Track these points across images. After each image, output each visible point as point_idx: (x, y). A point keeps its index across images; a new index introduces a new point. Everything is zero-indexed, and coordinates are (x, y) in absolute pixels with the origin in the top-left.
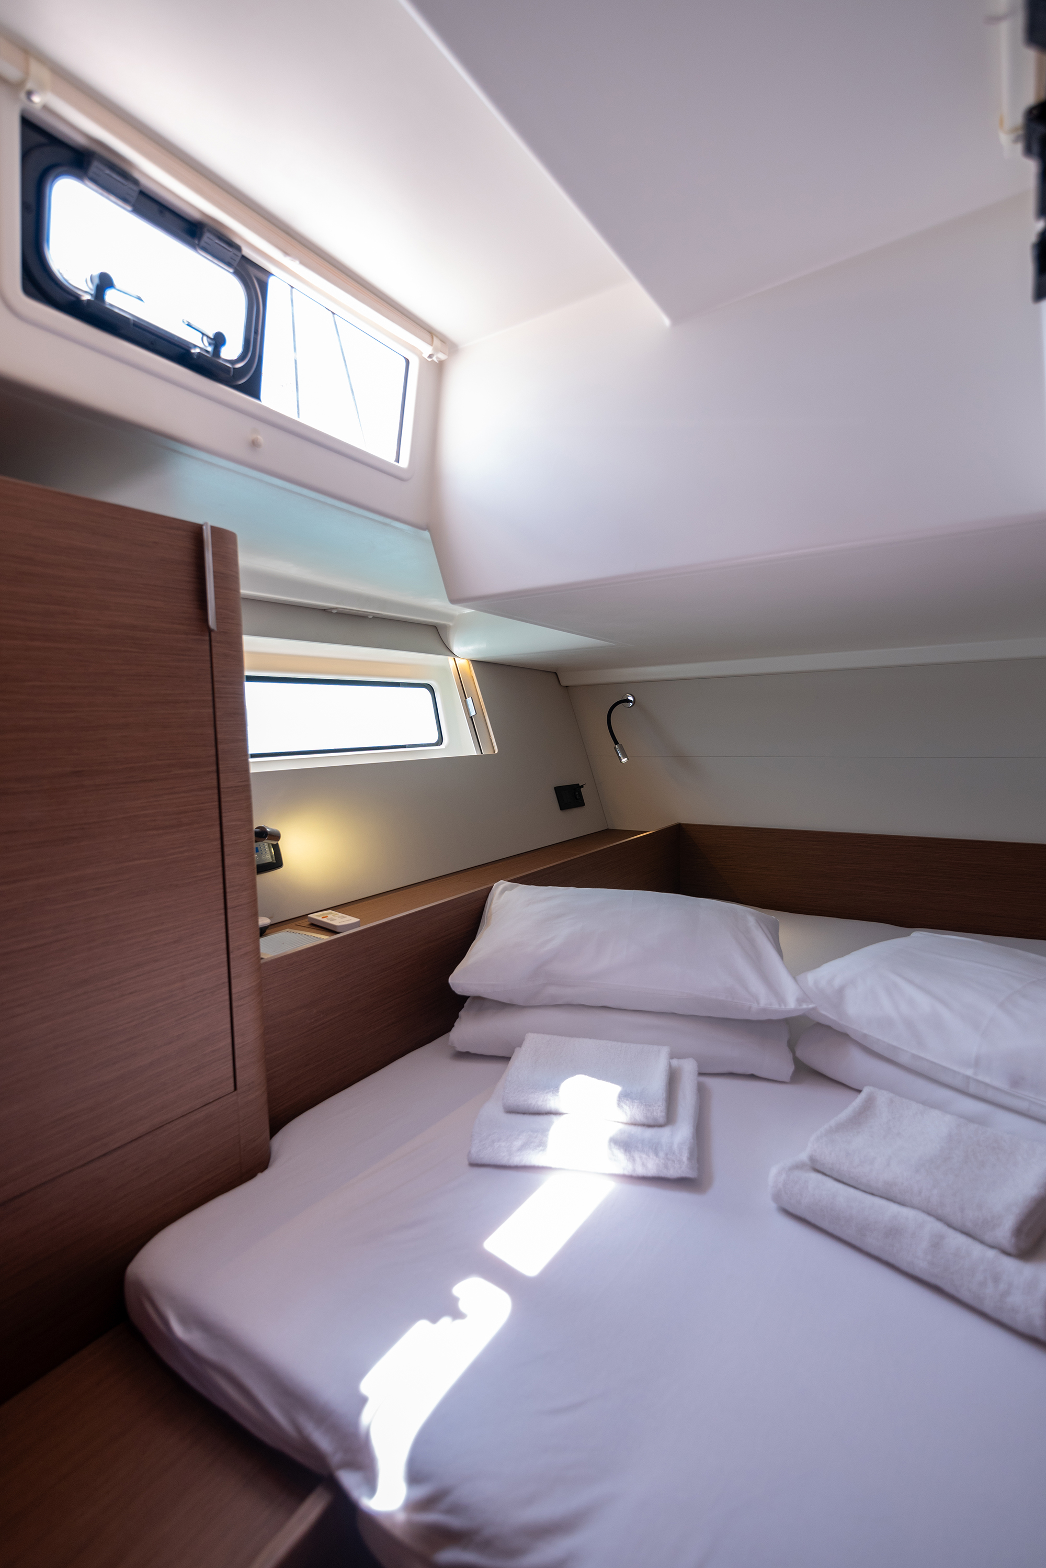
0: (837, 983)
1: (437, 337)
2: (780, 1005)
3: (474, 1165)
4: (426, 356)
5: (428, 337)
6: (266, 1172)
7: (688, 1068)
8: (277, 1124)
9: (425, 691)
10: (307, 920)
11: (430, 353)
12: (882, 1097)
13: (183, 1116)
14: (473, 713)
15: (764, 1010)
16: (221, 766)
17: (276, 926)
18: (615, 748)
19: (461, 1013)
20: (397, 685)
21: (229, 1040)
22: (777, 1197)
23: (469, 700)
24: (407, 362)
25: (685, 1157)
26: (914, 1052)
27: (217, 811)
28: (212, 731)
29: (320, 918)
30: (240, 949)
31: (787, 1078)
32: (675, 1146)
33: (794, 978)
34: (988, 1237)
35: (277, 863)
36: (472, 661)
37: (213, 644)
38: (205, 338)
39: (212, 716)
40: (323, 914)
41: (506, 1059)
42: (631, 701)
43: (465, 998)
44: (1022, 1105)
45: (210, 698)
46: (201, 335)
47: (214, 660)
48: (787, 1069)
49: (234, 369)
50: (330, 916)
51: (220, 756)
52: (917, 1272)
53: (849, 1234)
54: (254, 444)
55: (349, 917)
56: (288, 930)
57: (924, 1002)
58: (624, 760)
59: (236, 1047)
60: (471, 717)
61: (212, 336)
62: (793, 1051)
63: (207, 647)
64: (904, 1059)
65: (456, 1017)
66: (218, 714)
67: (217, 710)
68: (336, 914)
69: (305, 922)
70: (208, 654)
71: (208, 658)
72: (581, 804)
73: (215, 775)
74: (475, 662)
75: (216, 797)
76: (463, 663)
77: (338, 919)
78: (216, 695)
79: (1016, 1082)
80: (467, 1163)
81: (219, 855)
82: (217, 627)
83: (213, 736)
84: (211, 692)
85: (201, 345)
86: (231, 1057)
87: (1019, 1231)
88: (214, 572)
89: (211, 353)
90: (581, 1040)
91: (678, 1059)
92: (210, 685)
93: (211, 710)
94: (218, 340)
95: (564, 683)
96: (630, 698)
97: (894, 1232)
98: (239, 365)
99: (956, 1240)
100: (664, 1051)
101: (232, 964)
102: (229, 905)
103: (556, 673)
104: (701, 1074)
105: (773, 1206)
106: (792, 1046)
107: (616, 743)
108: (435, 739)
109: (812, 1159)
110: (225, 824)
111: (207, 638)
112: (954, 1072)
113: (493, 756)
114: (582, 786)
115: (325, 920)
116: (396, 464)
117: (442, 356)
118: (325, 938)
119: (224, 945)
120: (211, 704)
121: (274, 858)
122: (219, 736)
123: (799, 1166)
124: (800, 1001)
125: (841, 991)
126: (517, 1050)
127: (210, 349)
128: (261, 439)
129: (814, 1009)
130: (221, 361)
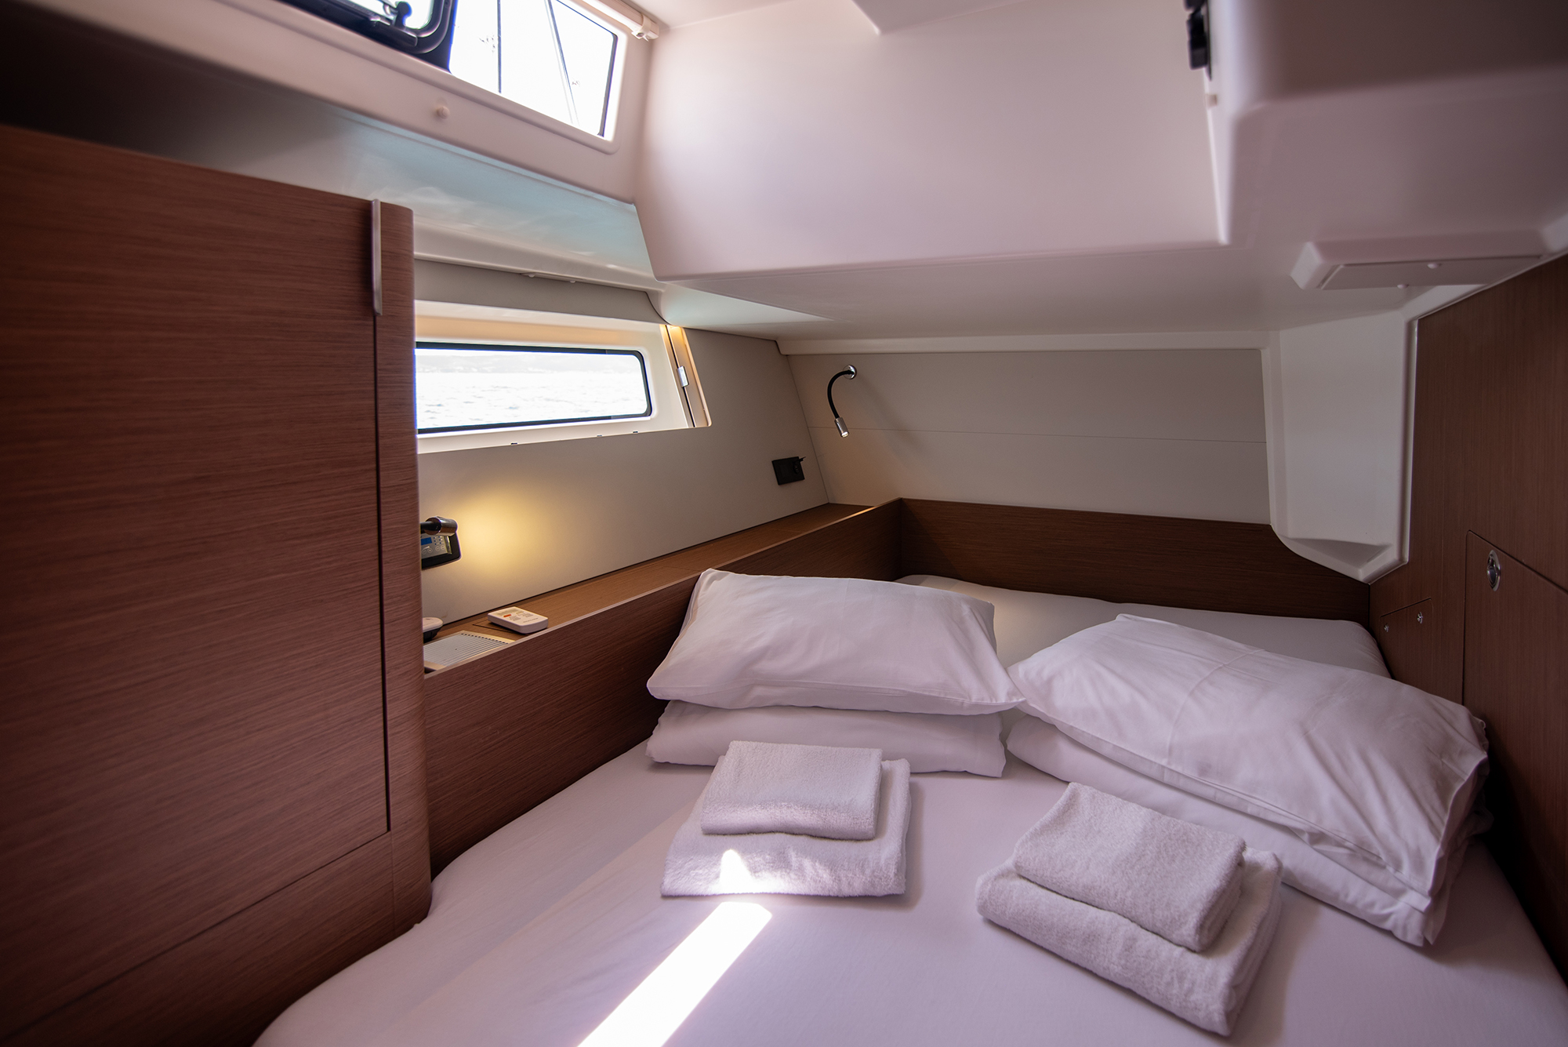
0: (1046, 674)
1: (647, 16)
2: (991, 700)
3: (667, 897)
4: (635, 33)
5: (637, 16)
6: (425, 922)
7: (900, 770)
8: (440, 861)
9: (634, 359)
10: (487, 618)
11: (639, 32)
12: (1085, 793)
13: (321, 867)
14: (685, 383)
15: (976, 705)
16: (381, 464)
17: (450, 627)
18: (835, 421)
19: (661, 719)
20: (603, 352)
21: (383, 774)
22: (982, 909)
23: (681, 369)
24: (616, 38)
25: (893, 870)
26: (1115, 743)
27: (375, 513)
28: (373, 425)
29: (502, 617)
30: (398, 668)
31: (998, 772)
32: (882, 862)
33: (1006, 670)
34: (1174, 937)
35: (454, 554)
36: (684, 328)
37: (378, 329)
38: (387, 8)
39: (374, 408)
40: (506, 612)
41: (710, 768)
42: (852, 373)
43: (665, 703)
44: (1209, 792)
45: (372, 388)
46: (382, 4)
47: (378, 347)
48: (998, 764)
49: (419, 38)
50: (513, 614)
51: (381, 452)
52: (1112, 978)
53: (1050, 942)
54: (439, 115)
55: (535, 615)
56: (463, 632)
57: (1124, 691)
58: (845, 434)
59: (391, 781)
60: (683, 388)
61: (395, 7)
62: (1005, 746)
63: (371, 333)
64: (1106, 750)
65: (654, 723)
66: (380, 405)
67: (379, 401)
68: (521, 612)
69: (485, 622)
70: (372, 339)
71: (372, 345)
72: (802, 478)
73: (374, 474)
74: (688, 330)
75: (374, 498)
76: (676, 330)
77: (523, 618)
78: (379, 385)
79: (1204, 770)
80: (660, 895)
81: (376, 563)
82: (383, 313)
83: (374, 430)
84: (373, 382)
85: (382, 12)
86: (384, 793)
87: (1201, 927)
88: (382, 251)
89: (394, 23)
90: (789, 746)
91: (890, 760)
92: (372, 375)
93: (373, 402)
94: (403, 10)
95: (783, 352)
96: (853, 370)
97: (1091, 938)
98: (424, 35)
99: (1148, 940)
100: (876, 754)
101: (388, 686)
102: (386, 619)
103: (775, 341)
104: (912, 774)
105: (979, 917)
106: (1003, 740)
107: (837, 416)
108: (643, 409)
109: (1017, 866)
110: (384, 528)
111: (372, 323)
112: (1151, 761)
113: (706, 429)
114: (802, 460)
115: (507, 619)
116: (601, 137)
117: (652, 36)
118: (509, 642)
119: (379, 665)
120: (373, 395)
121: (450, 550)
122: (381, 430)
123: (1003, 875)
124: (1010, 695)
125: (1050, 681)
126: (721, 758)
127: (392, 17)
128: (446, 109)
129: (1023, 702)
130: (404, 31)
